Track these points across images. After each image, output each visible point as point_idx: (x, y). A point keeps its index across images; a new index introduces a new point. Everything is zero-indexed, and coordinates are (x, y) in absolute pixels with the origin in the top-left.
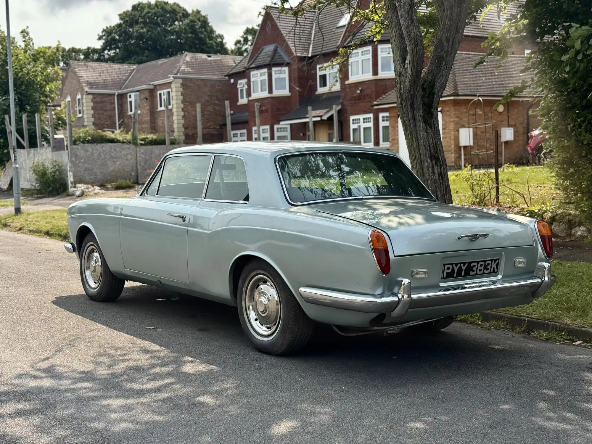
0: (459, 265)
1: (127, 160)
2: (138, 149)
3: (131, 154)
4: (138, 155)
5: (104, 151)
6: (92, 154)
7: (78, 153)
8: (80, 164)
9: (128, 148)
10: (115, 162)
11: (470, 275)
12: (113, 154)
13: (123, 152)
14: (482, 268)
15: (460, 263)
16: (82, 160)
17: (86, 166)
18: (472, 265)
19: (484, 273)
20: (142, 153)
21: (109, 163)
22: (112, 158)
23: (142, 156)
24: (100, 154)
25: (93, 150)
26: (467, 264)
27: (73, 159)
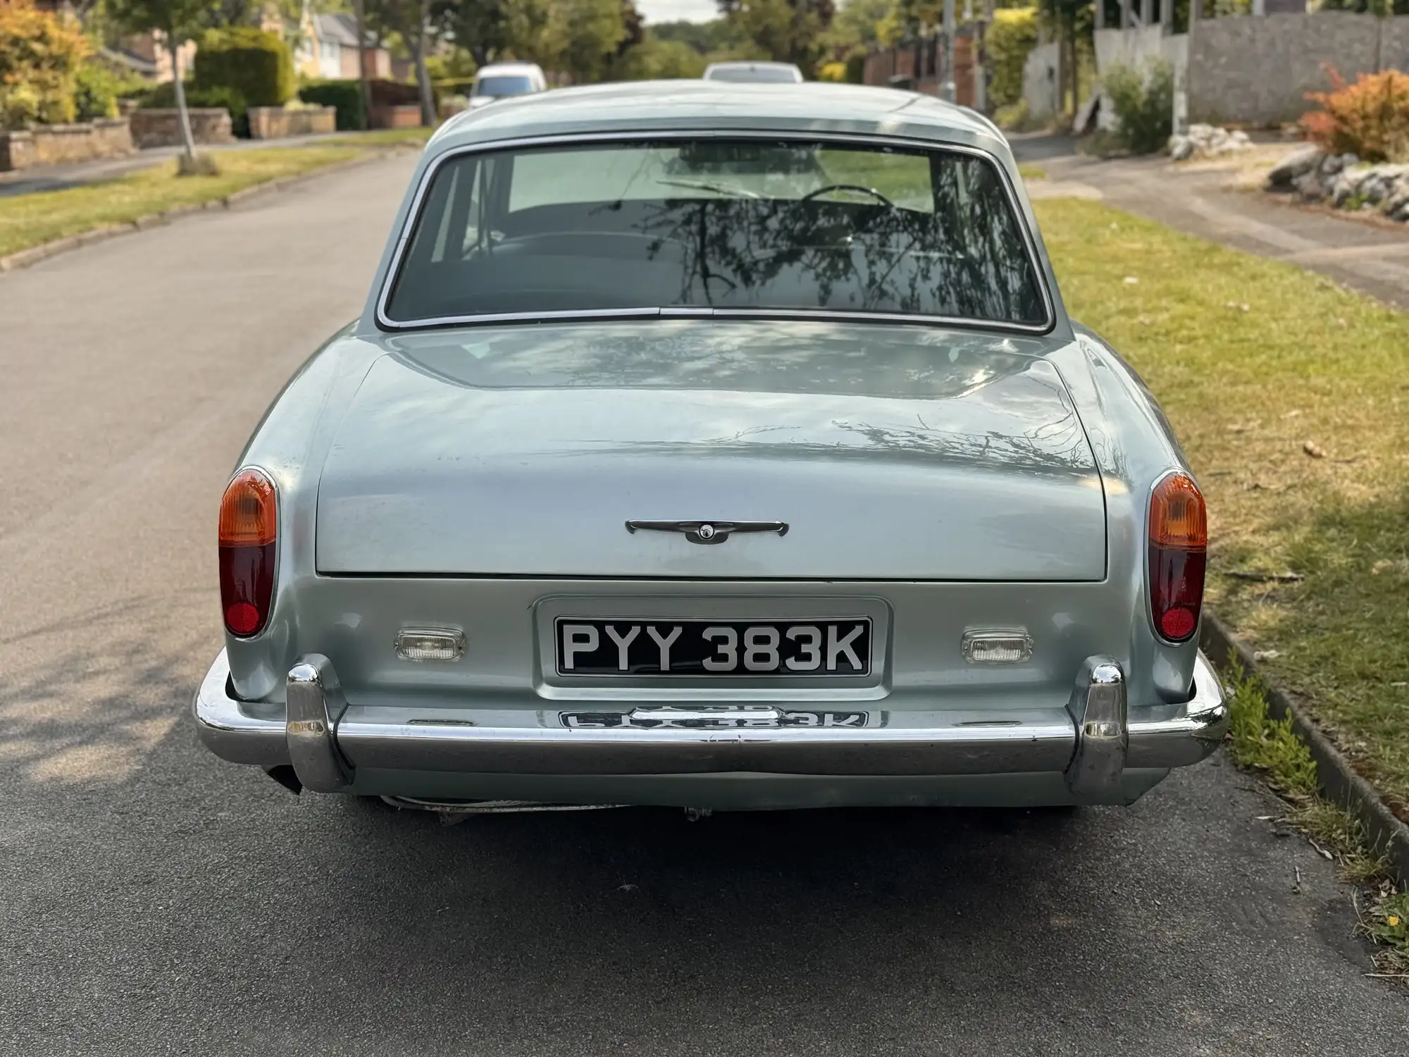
0: (635, 631)
1: (1348, 56)
2: (1384, 24)
3: (1362, 40)
4: (1385, 42)
5: (1286, 32)
6: (1252, 40)
7: (1214, 42)
8: (1217, 72)
9: (1357, 24)
10: (1314, 63)
11: (704, 671)
12: (1309, 43)
13: (1341, 36)
14: (772, 649)
15: (644, 625)
16: (1223, 60)
17: (1232, 74)
18: (708, 634)
19: (782, 669)
20: (1397, 38)
21: (1297, 67)
22: (1307, 51)
23: (1397, 44)
24: (1272, 43)
25: (1254, 30)
26: (677, 632)
27: (1199, 57)
